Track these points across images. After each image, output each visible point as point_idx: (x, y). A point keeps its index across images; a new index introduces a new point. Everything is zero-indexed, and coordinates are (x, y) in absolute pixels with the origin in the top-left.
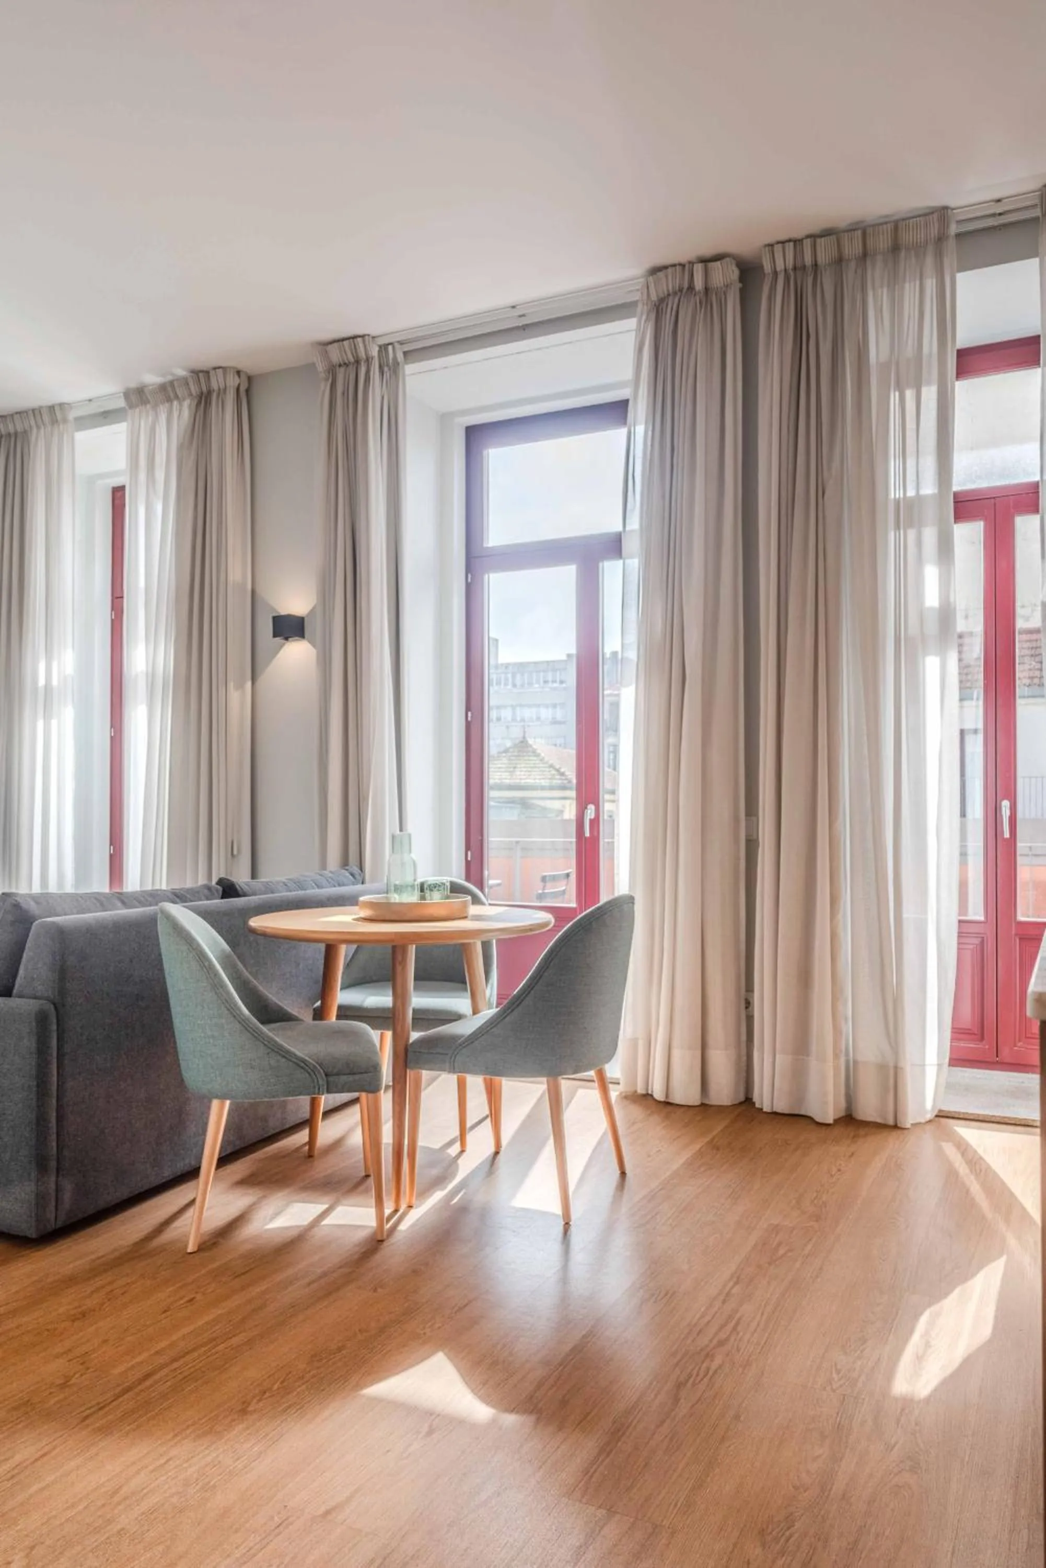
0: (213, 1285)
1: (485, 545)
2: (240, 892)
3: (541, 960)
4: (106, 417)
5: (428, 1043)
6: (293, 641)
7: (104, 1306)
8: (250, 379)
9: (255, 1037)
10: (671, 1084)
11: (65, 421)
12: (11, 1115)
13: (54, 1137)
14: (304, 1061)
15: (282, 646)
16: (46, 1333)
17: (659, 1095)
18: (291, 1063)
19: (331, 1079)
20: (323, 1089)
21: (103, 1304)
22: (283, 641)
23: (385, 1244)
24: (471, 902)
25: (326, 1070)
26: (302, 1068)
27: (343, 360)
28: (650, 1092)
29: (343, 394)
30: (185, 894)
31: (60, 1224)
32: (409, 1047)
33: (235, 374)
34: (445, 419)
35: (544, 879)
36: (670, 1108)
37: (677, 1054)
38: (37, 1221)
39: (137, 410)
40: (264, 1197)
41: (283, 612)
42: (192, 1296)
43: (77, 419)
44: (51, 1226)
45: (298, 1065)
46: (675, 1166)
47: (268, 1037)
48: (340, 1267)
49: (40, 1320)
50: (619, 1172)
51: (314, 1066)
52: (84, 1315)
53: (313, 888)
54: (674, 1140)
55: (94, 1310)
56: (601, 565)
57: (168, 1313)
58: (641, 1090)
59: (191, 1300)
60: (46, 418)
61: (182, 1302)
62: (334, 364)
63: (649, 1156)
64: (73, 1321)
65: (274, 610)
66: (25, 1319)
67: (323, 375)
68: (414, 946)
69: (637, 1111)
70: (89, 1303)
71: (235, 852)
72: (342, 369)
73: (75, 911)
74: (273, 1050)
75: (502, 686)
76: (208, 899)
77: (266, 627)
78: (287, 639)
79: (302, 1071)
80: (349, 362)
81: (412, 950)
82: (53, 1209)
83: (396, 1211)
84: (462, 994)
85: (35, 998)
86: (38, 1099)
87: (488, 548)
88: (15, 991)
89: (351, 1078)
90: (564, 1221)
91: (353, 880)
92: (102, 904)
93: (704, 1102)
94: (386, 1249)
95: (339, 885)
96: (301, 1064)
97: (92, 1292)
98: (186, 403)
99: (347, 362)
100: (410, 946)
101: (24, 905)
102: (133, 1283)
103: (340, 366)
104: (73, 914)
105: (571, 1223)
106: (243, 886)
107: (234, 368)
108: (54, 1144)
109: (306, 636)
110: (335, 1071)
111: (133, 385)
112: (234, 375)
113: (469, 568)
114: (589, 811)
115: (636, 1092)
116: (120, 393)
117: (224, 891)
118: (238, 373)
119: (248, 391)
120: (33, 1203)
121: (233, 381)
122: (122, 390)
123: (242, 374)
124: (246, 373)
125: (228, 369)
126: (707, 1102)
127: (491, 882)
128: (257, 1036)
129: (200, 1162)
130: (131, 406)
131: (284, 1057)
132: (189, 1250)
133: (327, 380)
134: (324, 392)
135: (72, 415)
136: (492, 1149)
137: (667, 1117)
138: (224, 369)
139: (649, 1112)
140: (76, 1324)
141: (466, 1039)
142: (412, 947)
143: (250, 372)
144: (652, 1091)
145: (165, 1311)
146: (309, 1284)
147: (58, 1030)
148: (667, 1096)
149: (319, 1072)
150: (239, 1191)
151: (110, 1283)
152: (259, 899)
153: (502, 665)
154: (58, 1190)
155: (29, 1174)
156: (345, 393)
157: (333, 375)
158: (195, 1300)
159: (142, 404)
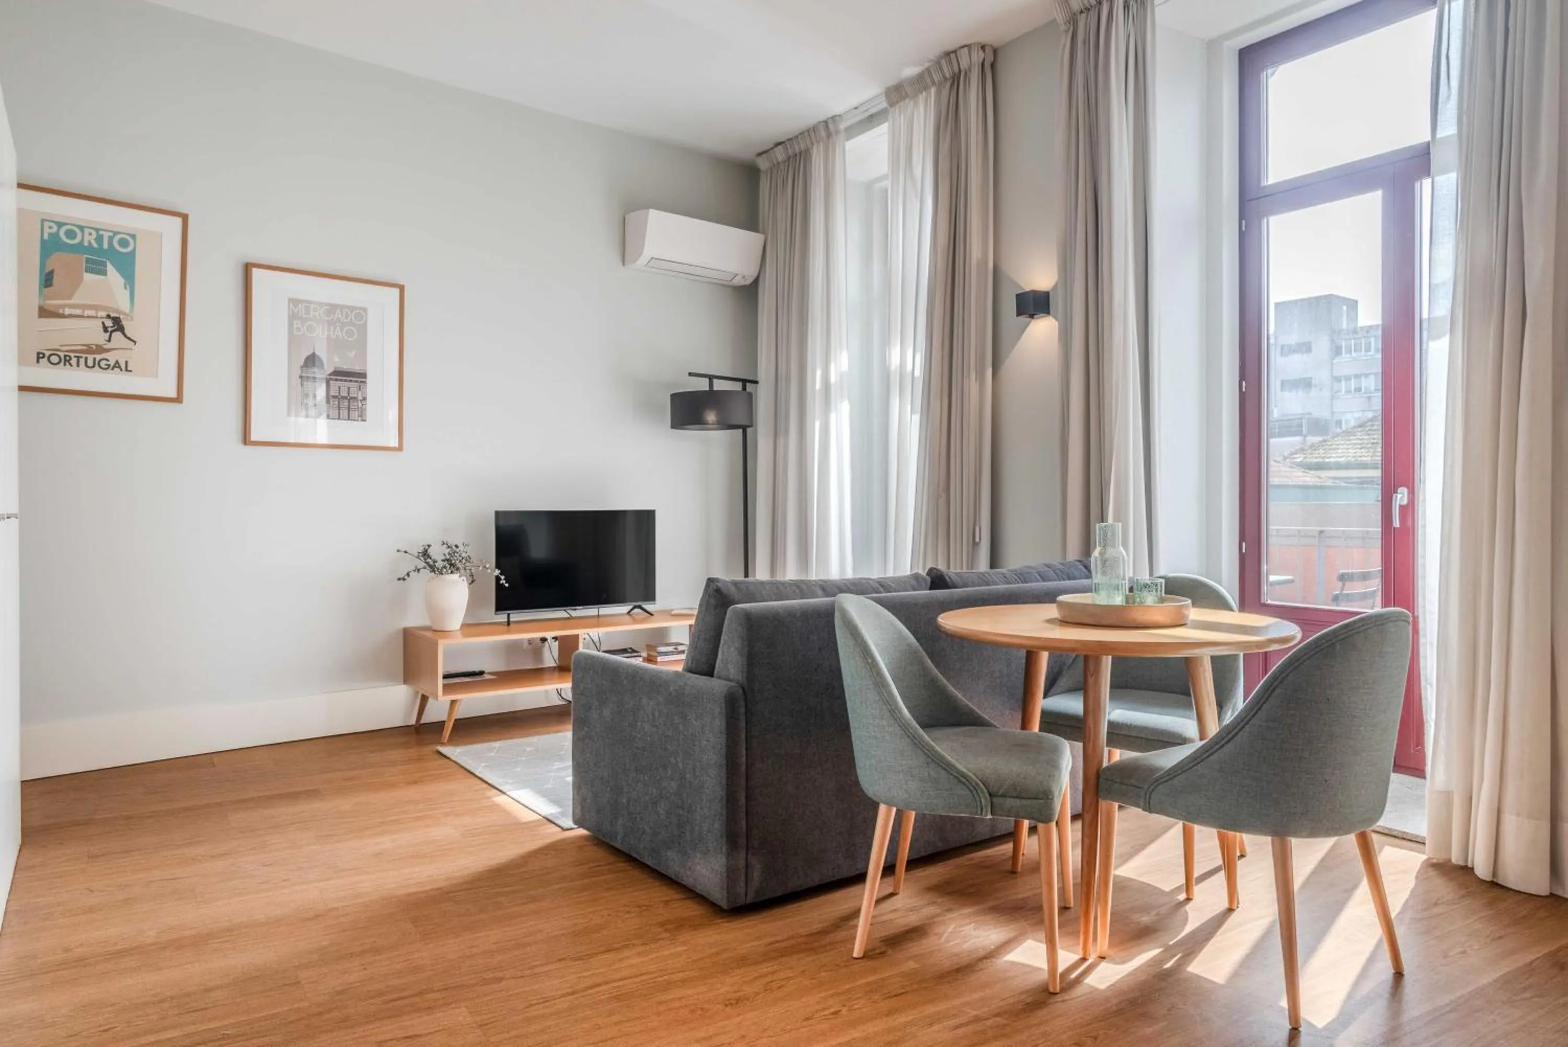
0: (862, 1002)
1: (1264, 183)
2: (950, 584)
3: (1260, 687)
4: (872, 120)
5: (1124, 771)
6: (1037, 318)
7: (758, 997)
8: (995, 51)
9: (915, 743)
10: (1500, 861)
11: (837, 132)
12: (708, 788)
13: (743, 815)
14: (964, 775)
15: (1027, 325)
16: (700, 1012)
17: (1482, 870)
18: (951, 777)
19: (995, 800)
20: (987, 811)
21: (758, 994)
22: (1029, 319)
23: (1058, 998)
24: (1191, 605)
25: (990, 790)
26: (964, 784)
27: (1084, 5)
28: (1470, 865)
29: (1084, 43)
30: (890, 583)
31: (750, 899)
32: (1101, 773)
33: (980, 49)
34: (1212, 46)
35: (1343, 578)
36: (1497, 892)
37: (1510, 822)
38: (728, 893)
39: (897, 107)
40: (950, 910)
41: (1028, 288)
42: (838, 1009)
43: (847, 129)
44: (741, 901)
45: (960, 781)
46: (1486, 979)
47: (927, 744)
48: (997, 1015)
49: (700, 997)
50: (1393, 971)
51: (977, 784)
52: (738, 1001)
53: (1038, 581)
54: (1493, 940)
55: (748, 999)
56: (1417, 185)
57: (811, 1022)
58: (1456, 858)
59: (835, 1013)
60: (823, 133)
61: (826, 1013)
62: (1076, 12)
63: (1445, 957)
64: (726, 1006)
65: (1020, 287)
66: (689, 992)
67: (1063, 28)
68: (1110, 658)
69: (1443, 888)
70: (748, 990)
71: (977, 540)
72: (1084, 15)
73: (774, 597)
74: (933, 760)
75: (1363, 353)
76: (914, 590)
77: (1009, 305)
78: (1032, 316)
79: (964, 786)
80: (1091, 6)
81: (1107, 662)
82: (743, 884)
83: (1084, 959)
84: (1188, 713)
85: (729, 680)
86: (728, 778)
87: (1265, 187)
88: (716, 672)
89: (1018, 802)
90: (1290, 1024)
91: (1088, 573)
92: (801, 591)
93: (1554, 892)
94: (1058, 1006)
95: (1069, 579)
96: (961, 778)
97: (755, 978)
98: (933, 90)
99: (1088, 6)
100: (1104, 657)
101: (724, 591)
102: (791, 978)
103: (1081, 12)
104: (772, 600)
105: (1300, 1029)
106: (954, 577)
107: (978, 43)
108: (744, 822)
109: (1051, 312)
110: (1001, 792)
111: (892, 82)
112: (978, 50)
113: (1242, 215)
114: (1399, 496)
115: (1450, 860)
116: (881, 94)
117: (932, 582)
118: (983, 47)
119: (993, 65)
120: (725, 875)
121: (977, 56)
122: (884, 90)
123: (987, 49)
124: (991, 46)
125: (973, 46)
126: (1560, 893)
127: (1273, 578)
128: (917, 743)
129: (867, 867)
130: (892, 105)
131: (945, 769)
132: (855, 955)
133: (1067, 31)
134: (1064, 46)
135: (842, 126)
136: (1225, 905)
137: (1491, 904)
138: (968, 46)
139: (1463, 892)
140: (728, 1009)
141: (1165, 773)
142: (1107, 660)
143: (996, 45)
144: (1473, 865)
145: (808, 1019)
146: (957, 1027)
147: (746, 713)
148: (1495, 873)
149: (982, 792)
150: (930, 897)
151: (773, 973)
152: (964, 591)
153: (1362, 328)
154: (747, 866)
155: (721, 848)
156: (1086, 42)
157: (1074, 24)
158: (840, 1013)
159: (901, 100)
